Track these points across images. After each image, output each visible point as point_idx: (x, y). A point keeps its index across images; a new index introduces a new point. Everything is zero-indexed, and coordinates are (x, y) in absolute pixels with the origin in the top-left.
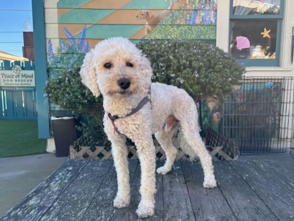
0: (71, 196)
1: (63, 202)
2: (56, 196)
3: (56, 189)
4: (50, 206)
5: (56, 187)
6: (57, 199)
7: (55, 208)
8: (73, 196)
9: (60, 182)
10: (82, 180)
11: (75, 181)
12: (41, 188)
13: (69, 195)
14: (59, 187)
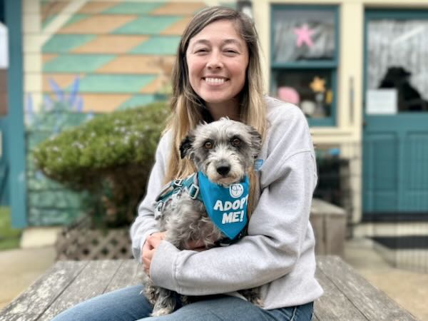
0: (66, 303)
1: (56, 310)
2: (46, 304)
3: (47, 295)
4: (40, 312)
5: (45, 293)
6: (48, 307)
7: (47, 316)
8: (69, 303)
9: (49, 288)
10: (79, 286)
11: (70, 287)
12: (27, 294)
13: (63, 302)
14: (49, 293)
